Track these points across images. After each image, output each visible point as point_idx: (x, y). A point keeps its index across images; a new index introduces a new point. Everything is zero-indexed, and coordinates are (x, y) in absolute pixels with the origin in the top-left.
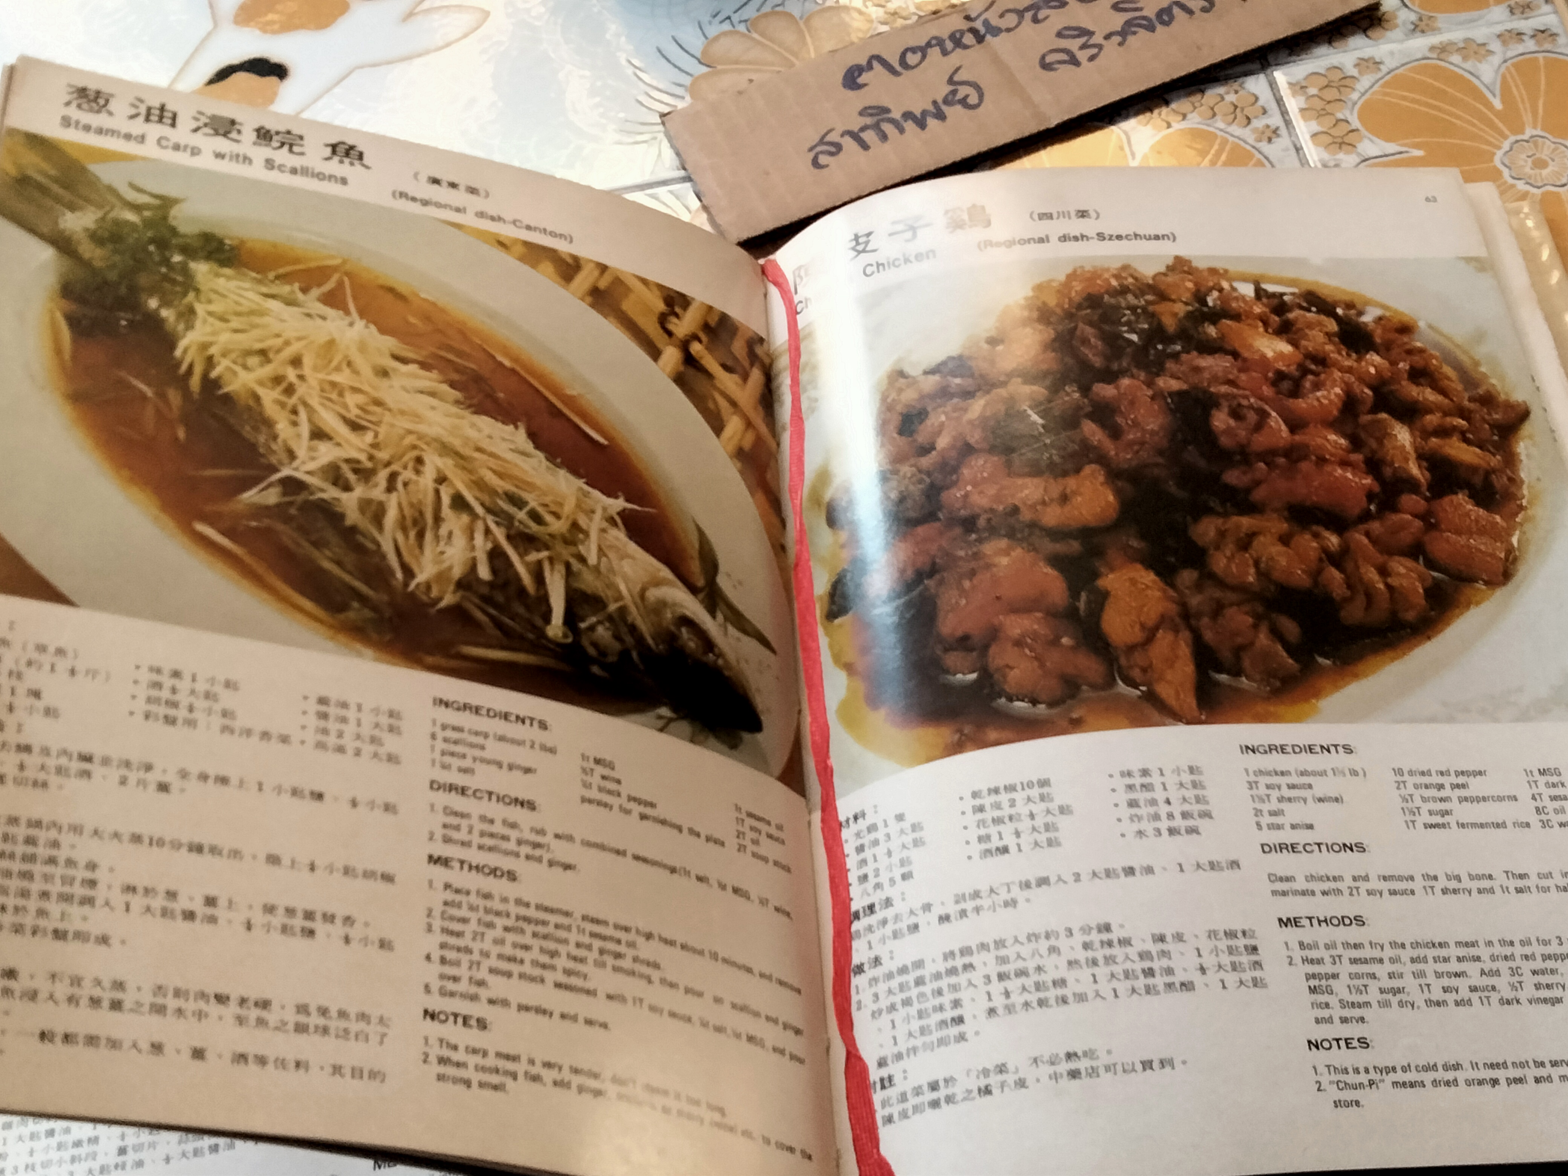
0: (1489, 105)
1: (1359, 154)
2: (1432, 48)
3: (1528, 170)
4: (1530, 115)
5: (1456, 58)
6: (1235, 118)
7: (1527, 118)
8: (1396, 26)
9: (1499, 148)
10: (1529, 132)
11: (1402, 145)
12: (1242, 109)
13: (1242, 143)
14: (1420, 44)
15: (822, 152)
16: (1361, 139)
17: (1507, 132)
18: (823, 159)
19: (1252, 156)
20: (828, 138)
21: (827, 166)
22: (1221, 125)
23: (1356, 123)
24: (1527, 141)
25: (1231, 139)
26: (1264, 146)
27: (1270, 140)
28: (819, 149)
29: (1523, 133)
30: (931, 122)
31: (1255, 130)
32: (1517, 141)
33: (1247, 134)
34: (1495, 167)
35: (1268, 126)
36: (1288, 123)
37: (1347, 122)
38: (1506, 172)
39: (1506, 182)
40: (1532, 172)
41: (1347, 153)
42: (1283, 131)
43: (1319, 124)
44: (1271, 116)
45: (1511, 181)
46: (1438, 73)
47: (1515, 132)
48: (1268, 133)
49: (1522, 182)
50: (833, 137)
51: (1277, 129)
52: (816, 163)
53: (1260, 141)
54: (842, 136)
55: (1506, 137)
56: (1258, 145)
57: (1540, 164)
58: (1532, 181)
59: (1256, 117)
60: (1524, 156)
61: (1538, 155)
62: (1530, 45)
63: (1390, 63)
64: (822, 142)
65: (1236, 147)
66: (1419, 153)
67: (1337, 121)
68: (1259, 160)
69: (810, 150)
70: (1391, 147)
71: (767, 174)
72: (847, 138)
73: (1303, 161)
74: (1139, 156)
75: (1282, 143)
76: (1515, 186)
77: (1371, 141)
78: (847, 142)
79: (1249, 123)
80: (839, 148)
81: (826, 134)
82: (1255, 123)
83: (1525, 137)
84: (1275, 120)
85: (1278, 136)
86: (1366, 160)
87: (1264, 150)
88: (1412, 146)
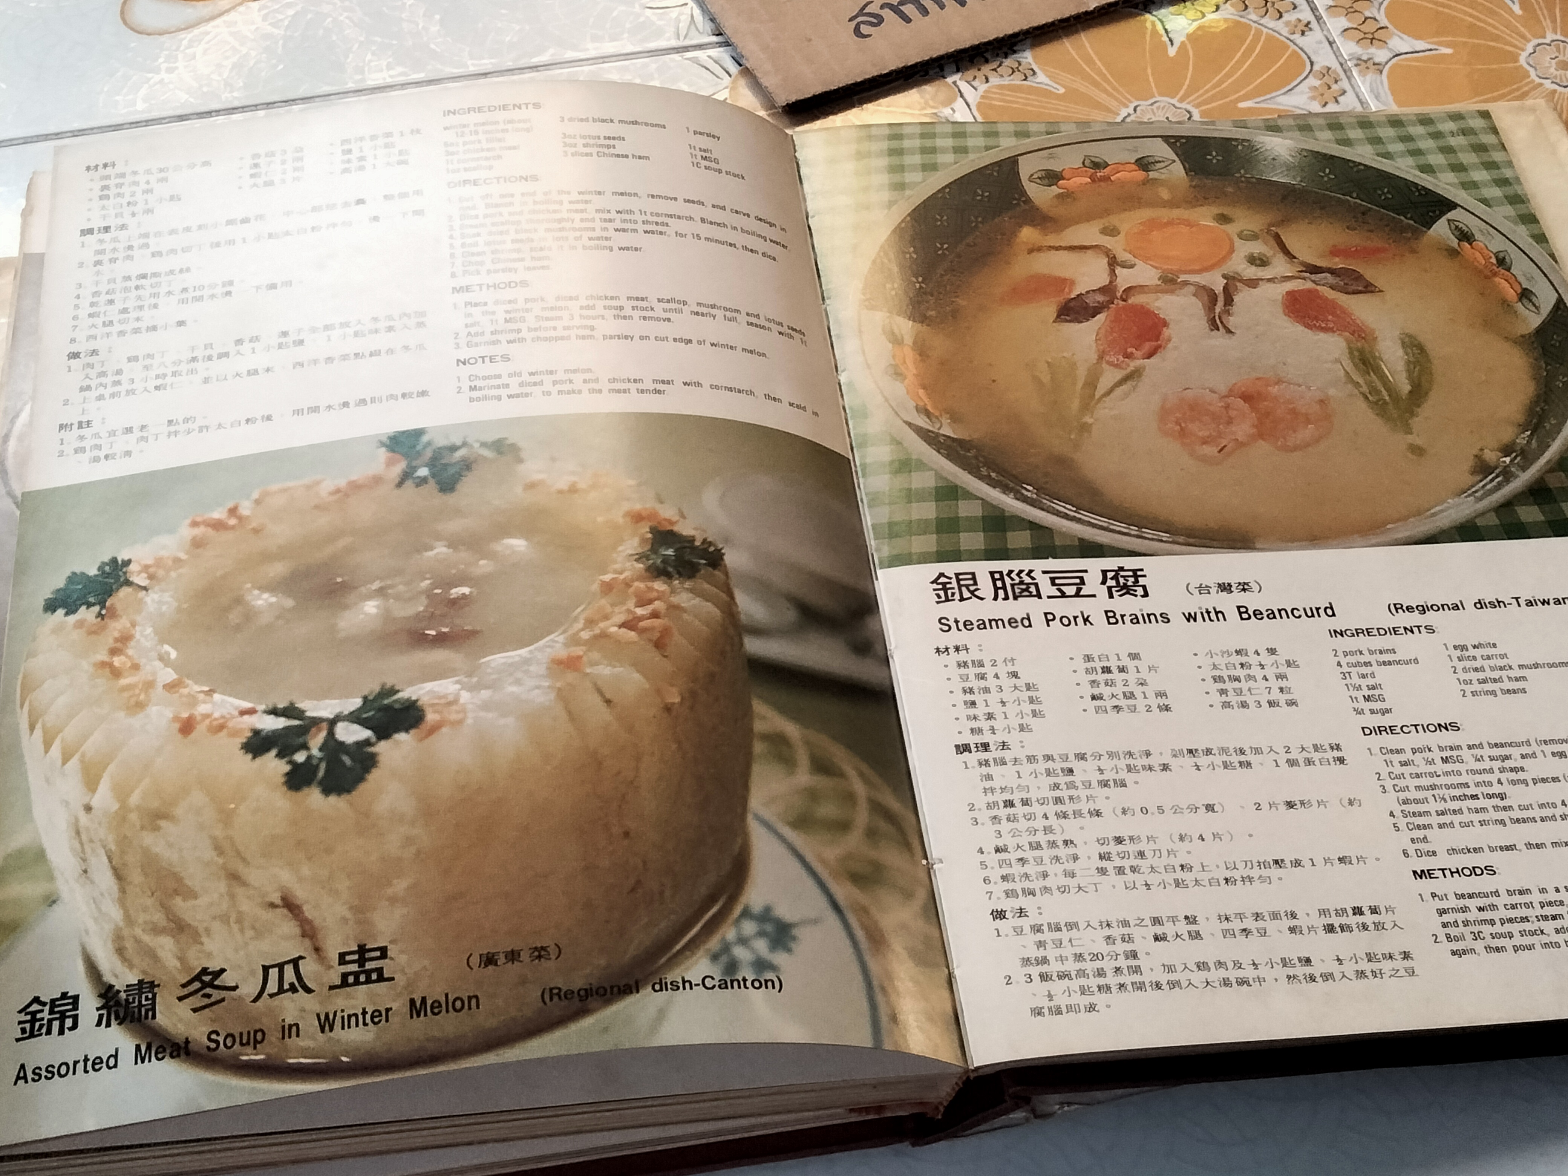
0: (1511, 11)
1: (1390, 50)
3: (1552, 70)
4: (1548, 21)
6: (1267, 12)
7: (1547, 23)
9: (1523, 50)
10: (1550, 37)
11: (1432, 43)
12: (1273, 3)
13: (1275, 34)
15: (863, 22)
16: (1391, 35)
17: (1529, 36)
18: (865, 29)
19: (1288, 47)
20: (866, 11)
21: (870, 36)
22: (1254, 17)
23: (1384, 22)
24: (1550, 45)
25: (1265, 30)
26: (1297, 37)
27: (1303, 33)
28: (860, 19)
29: (1545, 37)
31: (1287, 24)
32: (1539, 45)
33: (1279, 25)
34: (1521, 66)
35: (1300, 21)
36: (1319, 18)
37: (1375, 19)
38: (1532, 72)
39: (1533, 81)
40: (1556, 73)
41: (1378, 48)
42: (1314, 24)
43: (1349, 20)
44: (1301, 11)
45: (1538, 80)
47: (1536, 36)
48: (1301, 27)
49: (1549, 81)
50: (873, 8)
51: (1309, 23)
52: (857, 31)
53: (1294, 33)
54: (882, 7)
55: (1529, 41)
56: (1292, 37)
58: (1558, 81)
59: (1287, 12)
60: (1548, 58)
61: (1561, 58)
64: (861, 12)
65: (1269, 38)
66: (1449, 51)
67: (1366, 19)
68: (1294, 52)
69: (850, 20)
70: (1420, 45)
71: (810, 40)
72: (887, 10)
73: (1337, 54)
74: (1177, 44)
75: (1316, 35)
76: (1541, 85)
77: (1401, 38)
78: (887, 13)
79: (1281, 17)
80: (880, 20)
81: (866, 6)
82: (1286, 17)
83: (1548, 41)
84: (1306, 15)
85: (1311, 29)
86: (1397, 55)
87: (1298, 42)
88: (1440, 44)
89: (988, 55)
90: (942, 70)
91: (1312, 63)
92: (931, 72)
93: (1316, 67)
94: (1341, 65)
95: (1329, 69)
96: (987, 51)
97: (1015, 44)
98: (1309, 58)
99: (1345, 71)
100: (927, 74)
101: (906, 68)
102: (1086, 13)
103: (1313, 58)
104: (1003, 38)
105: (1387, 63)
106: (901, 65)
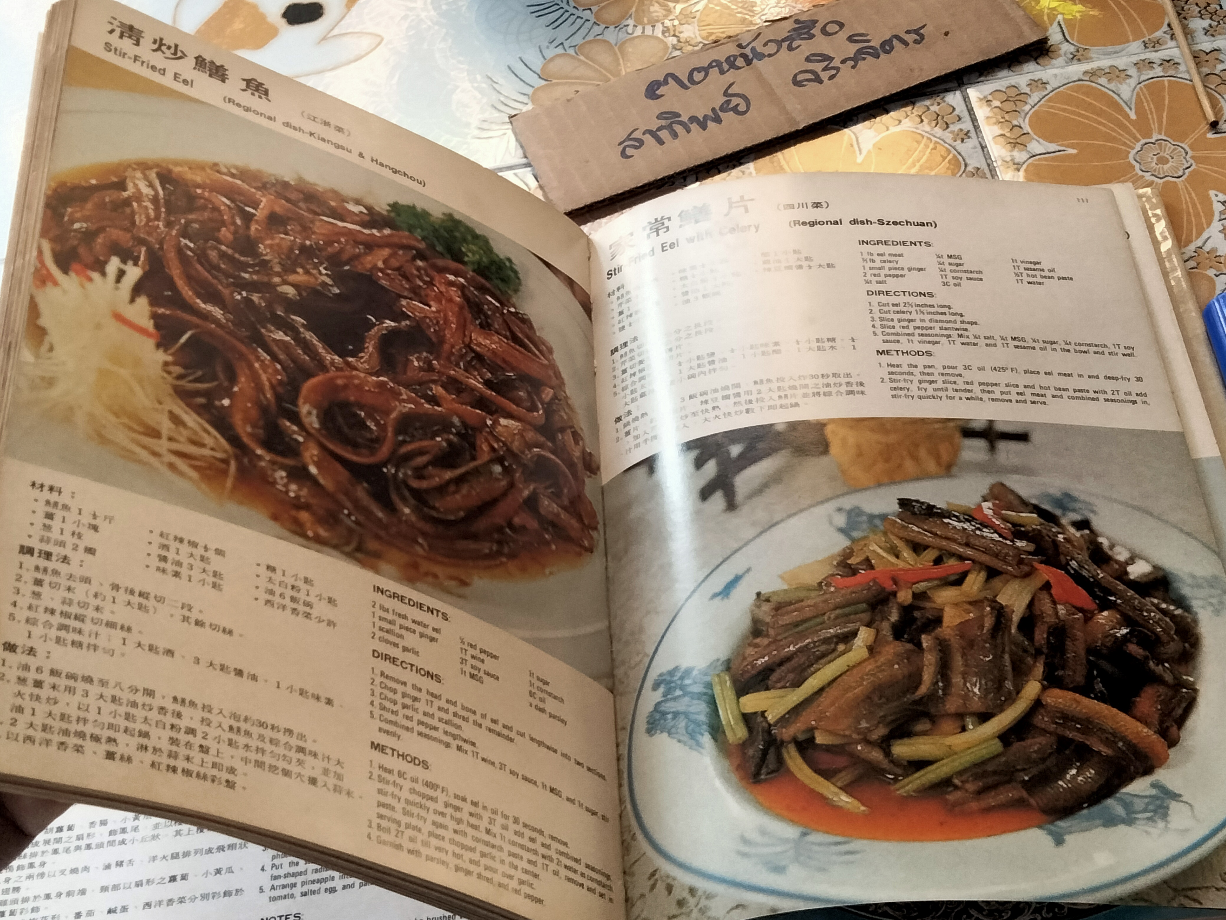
0: (1127, 116)
1: (1029, 152)
2: (1085, 73)
3: (1153, 164)
4: (1156, 123)
5: (1103, 81)
6: (937, 123)
7: (1155, 126)
8: (1060, 56)
9: (1132, 148)
10: (1155, 137)
11: (1062, 145)
12: (943, 117)
13: (942, 142)
14: (1077, 70)
15: (628, 146)
16: (1030, 140)
17: (1138, 136)
18: (629, 152)
19: (950, 152)
20: (632, 136)
21: (632, 156)
22: (927, 128)
23: (1027, 129)
24: (1154, 144)
25: (934, 139)
26: (958, 145)
27: (963, 140)
28: (626, 144)
29: (1151, 137)
30: (711, 124)
31: (952, 132)
32: (1146, 144)
33: (946, 135)
34: (1129, 162)
35: (961, 130)
36: (976, 127)
37: (1021, 127)
38: (1137, 166)
39: (1136, 174)
40: (1156, 166)
41: (1019, 150)
42: (973, 134)
43: (1000, 128)
44: (964, 122)
45: (1141, 173)
46: (1089, 91)
47: (1144, 137)
48: (962, 135)
49: (1149, 174)
50: (637, 135)
51: (968, 132)
52: (623, 154)
53: (955, 141)
54: (644, 134)
55: (1138, 141)
56: (954, 144)
57: (1163, 161)
58: (1156, 174)
59: (953, 123)
60: (1151, 155)
61: (1161, 154)
62: (1159, 71)
63: (1054, 84)
64: (629, 138)
65: (936, 145)
66: (1073, 151)
67: (1013, 126)
68: (954, 156)
69: (620, 144)
70: (1053, 147)
71: (587, 162)
72: (648, 136)
73: (987, 156)
74: (864, 152)
75: (972, 143)
76: (1143, 177)
77: (1038, 141)
78: (648, 138)
79: (948, 127)
80: (641, 143)
81: (632, 132)
82: (952, 128)
83: (1153, 140)
84: (967, 125)
85: (969, 137)
86: (1034, 156)
87: (957, 148)
88: (1068, 146)
89: (720, 167)
90: (685, 180)
91: (966, 165)
92: (677, 183)
93: (969, 168)
94: (989, 165)
95: (978, 169)
96: (719, 164)
97: (742, 157)
98: (964, 160)
99: (991, 171)
100: (673, 183)
101: (656, 181)
102: (797, 131)
103: (968, 161)
104: (731, 154)
105: (1024, 163)
106: (653, 179)
